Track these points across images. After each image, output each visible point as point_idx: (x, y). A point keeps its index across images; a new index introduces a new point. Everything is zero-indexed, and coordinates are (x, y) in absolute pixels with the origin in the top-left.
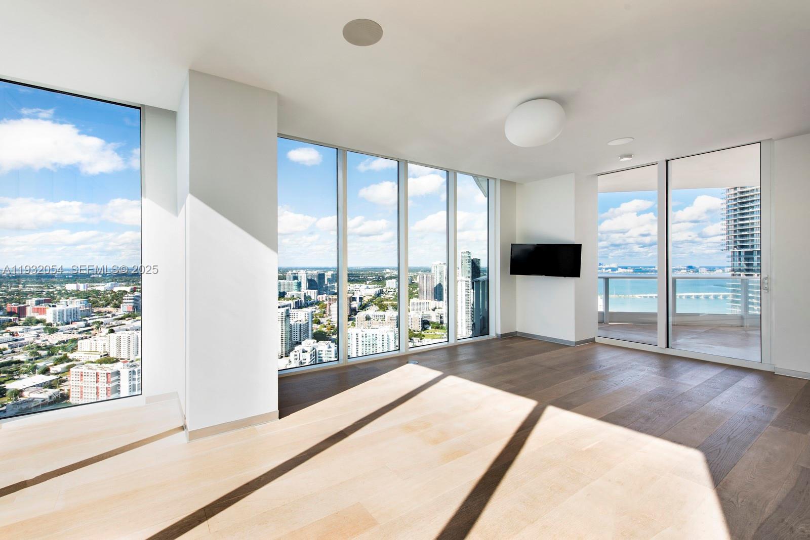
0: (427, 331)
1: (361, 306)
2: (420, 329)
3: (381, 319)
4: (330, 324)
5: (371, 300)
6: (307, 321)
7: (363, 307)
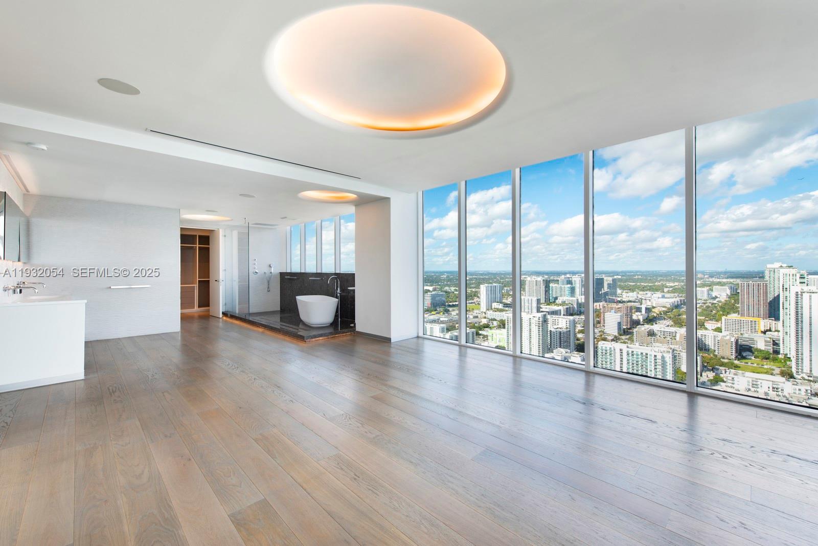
0: (746, 361)
1: (647, 319)
2: (733, 357)
3: (670, 337)
4: (601, 335)
5: (665, 313)
6: (568, 330)
7: (650, 320)
